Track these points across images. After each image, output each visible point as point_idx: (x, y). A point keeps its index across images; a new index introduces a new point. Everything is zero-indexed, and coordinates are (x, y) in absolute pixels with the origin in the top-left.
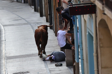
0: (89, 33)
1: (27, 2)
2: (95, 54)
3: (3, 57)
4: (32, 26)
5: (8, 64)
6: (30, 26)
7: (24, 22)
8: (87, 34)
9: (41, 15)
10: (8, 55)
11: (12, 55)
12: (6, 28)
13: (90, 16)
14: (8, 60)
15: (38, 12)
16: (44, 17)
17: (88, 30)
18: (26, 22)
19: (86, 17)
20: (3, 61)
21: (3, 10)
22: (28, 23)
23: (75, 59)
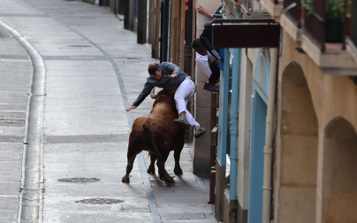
0: (257, 95)
1: (108, 5)
2: (267, 149)
3: (38, 136)
4: (115, 65)
5: (47, 155)
6: (110, 64)
7: (96, 52)
8: (253, 96)
9: (141, 40)
10: (49, 132)
11: (59, 133)
12: (50, 64)
13: (264, 53)
14: (50, 146)
15: (132, 30)
16: (147, 45)
17: (255, 87)
18: (102, 54)
19: (254, 53)
20: (37, 147)
21: (47, 19)
22: (106, 57)
23: (216, 156)
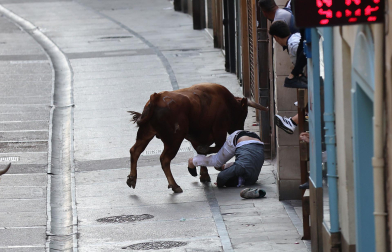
0: (359, 88)
2: (376, 161)
3: (66, 162)
4: (165, 60)
5: (80, 187)
6: (158, 59)
7: (138, 44)
8: (353, 91)
9: (198, 24)
10: (81, 157)
11: (95, 156)
12: (77, 63)
13: (364, 32)
14: (82, 175)
15: (185, 11)
16: (207, 30)
17: (355, 79)
18: (146, 47)
19: (352, 33)
20: (65, 177)
22: (152, 50)
23: (308, 175)
